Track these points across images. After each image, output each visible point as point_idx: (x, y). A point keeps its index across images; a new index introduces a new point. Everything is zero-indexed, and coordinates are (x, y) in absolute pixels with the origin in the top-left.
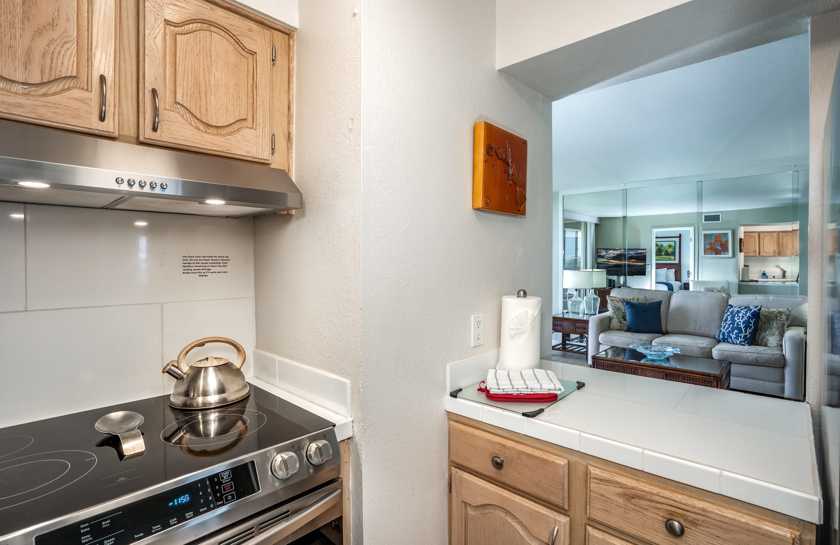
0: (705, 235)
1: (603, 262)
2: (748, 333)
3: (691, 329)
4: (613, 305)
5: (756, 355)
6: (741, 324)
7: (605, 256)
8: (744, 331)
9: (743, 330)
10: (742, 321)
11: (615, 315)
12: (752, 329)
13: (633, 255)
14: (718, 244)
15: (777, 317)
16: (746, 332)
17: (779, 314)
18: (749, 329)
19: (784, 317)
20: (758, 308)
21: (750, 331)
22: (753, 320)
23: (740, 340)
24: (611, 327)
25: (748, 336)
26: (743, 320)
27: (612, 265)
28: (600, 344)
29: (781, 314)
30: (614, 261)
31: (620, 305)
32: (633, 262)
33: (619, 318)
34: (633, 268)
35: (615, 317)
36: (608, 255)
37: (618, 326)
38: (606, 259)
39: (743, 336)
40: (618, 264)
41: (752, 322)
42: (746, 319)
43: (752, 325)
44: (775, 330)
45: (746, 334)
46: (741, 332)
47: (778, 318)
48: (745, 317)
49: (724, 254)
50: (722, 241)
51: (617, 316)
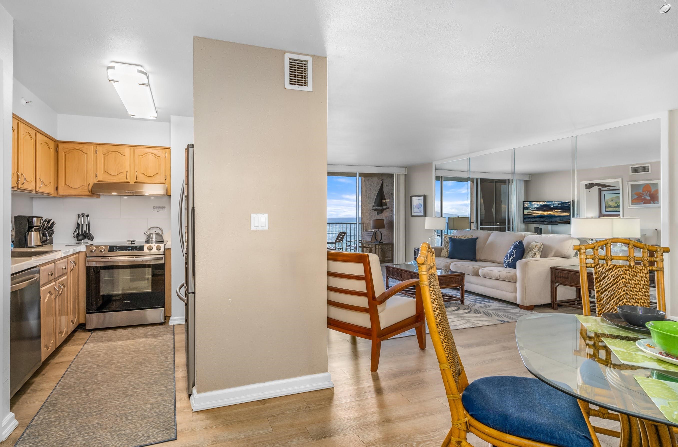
0: (632, 185)
1: (527, 213)
2: (511, 259)
4: (445, 240)
6: (509, 253)
7: (528, 207)
8: (508, 258)
12: (514, 257)
13: (557, 205)
14: (647, 194)
15: (533, 248)
16: (509, 259)
18: (512, 257)
19: (537, 249)
20: (518, 242)
21: (512, 258)
22: (515, 250)
23: (505, 264)
24: (441, 255)
25: (510, 262)
26: (510, 250)
27: (536, 216)
29: (535, 247)
30: (538, 212)
32: (557, 212)
33: (447, 249)
34: (558, 218)
36: (532, 206)
37: (446, 254)
38: (530, 210)
39: (507, 262)
40: (542, 214)
41: (514, 252)
42: (512, 250)
43: (514, 254)
45: (509, 260)
47: (533, 250)
48: (511, 248)
49: (654, 203)
50: (651, 191)
51: (446, 247)
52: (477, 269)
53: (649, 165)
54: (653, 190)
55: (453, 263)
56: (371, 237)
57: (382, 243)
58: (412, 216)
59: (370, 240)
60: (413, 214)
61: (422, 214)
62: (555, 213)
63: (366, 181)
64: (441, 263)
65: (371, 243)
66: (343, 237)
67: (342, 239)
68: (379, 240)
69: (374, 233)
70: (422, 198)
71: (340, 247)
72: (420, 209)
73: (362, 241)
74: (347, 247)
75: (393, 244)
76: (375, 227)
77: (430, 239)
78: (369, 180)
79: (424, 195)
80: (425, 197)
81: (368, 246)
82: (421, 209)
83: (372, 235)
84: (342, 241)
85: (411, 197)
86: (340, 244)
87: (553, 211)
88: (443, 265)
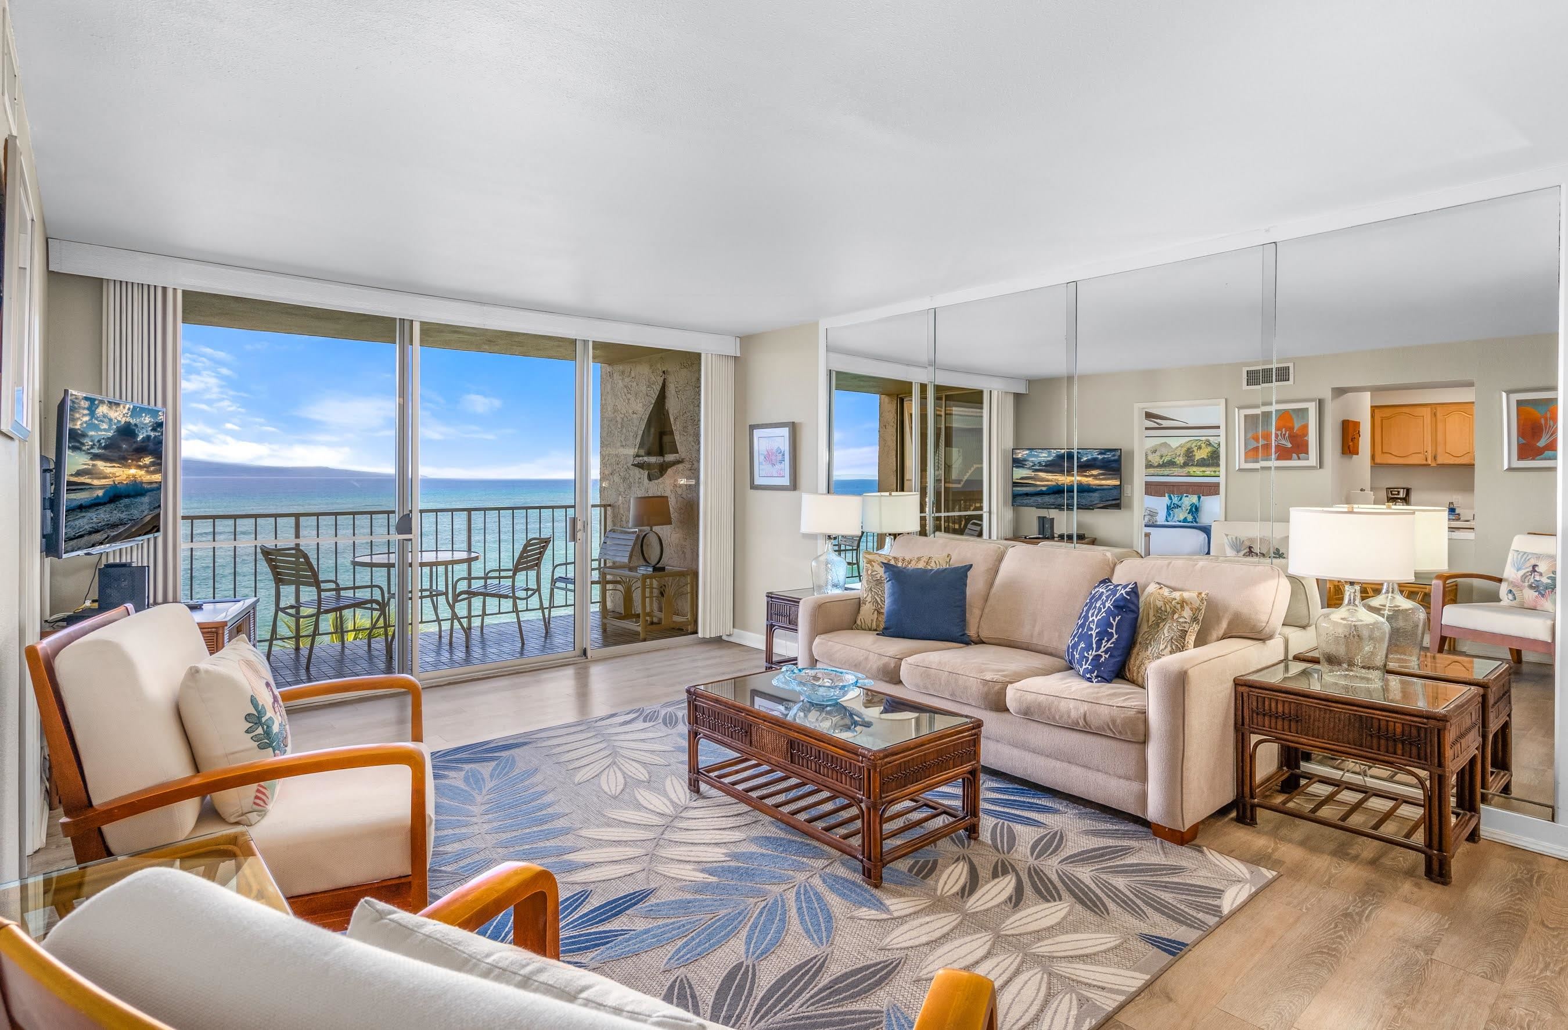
0: (1247, 417)
1: (1022, 478)
2: (1103, 649)
3: (1023, 634)
4: (869, 572)
5: (1084, 708)
6: (1094, 627)
8: (1094, 646)
9: (1094, 642)
10: (1096, 620)
11: (870, 595)
12: (1113, 640)
14: (1285, 435)
15: (1174, 612)
16: (1098, 648)
17: (1179, 606)
18: (1107, 641)
19: (1187, 613)
20: (1128, 589)
21: (1109, 645)
22: (1117, 619)
23: (1084, 667)
24: (859, 622)
25: (1103, 659)
26: (1098, 617)
28: (816, 661)
29: (1182, 607)
30: (1050, 476)
31: (881, 571)
32: (1095, 477)
33: (877, 602)
35: (869, 599)
37: (872, 620)
38: (1029, 469)
39: (1090, 658)
40: (1056, 482)
41: (1114, 624)
42: (1104, 614)
43: (1114, 631)
44: (1163, 647)
45: (1099, 653)
46: (1089, 647)
47: (1176, 616)
48: (1103, 610)
49: (1299, 459)
50: (1293, 428)
51: (873, 597)
52: (997, 687)
53: (1291, 365)
54: (1297, 426)
55: (910, 660)
56: (629, 549)
57: (663, 569)
58: (754, 487)
59: (626, 560)
60: (758, 481)
61: (786, 481)
62: (1090, 479)
63: (615, 375)
64: (866, 659)
65: (631, 569)
66: (541, 553)
67: (538, 559)
68: (653, 560)
69: (638, 536)
70: (785, 432)
71: (533, 585)
72: (778, 466)
73: (602, 565)
74: (554, 581)
75: (696, 574)
76: (640, 522)
77: (814, 564)
78: (623, 373)
79: (793, 423)
80: (794, 428)
81: (619, 579)
82: (782, 465)
83: (631, 543)
84: (538, 565)
85: (752, 428)
86: (532, 574)
87: (1085, 472)
88: (875, 667)
